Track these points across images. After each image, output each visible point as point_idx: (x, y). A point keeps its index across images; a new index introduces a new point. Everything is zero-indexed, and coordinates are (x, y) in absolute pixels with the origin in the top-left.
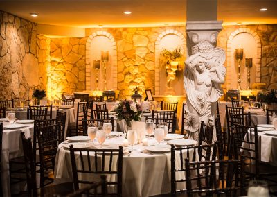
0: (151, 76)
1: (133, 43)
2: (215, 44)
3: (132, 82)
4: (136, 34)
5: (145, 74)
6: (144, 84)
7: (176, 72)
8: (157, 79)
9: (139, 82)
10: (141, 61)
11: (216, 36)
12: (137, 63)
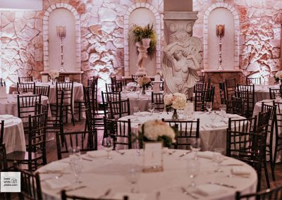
0: (120, 55)
1: (98, 17)
2: (191, 33)
3: (97, 61)
4: (102, 6)
5: (114, 52)
6: (112, 64)
7: (148, 49)
8: (126, 58)
9: (106, 61)
10: (108, 37)
11: (192, 26)
12: (103, 40)
